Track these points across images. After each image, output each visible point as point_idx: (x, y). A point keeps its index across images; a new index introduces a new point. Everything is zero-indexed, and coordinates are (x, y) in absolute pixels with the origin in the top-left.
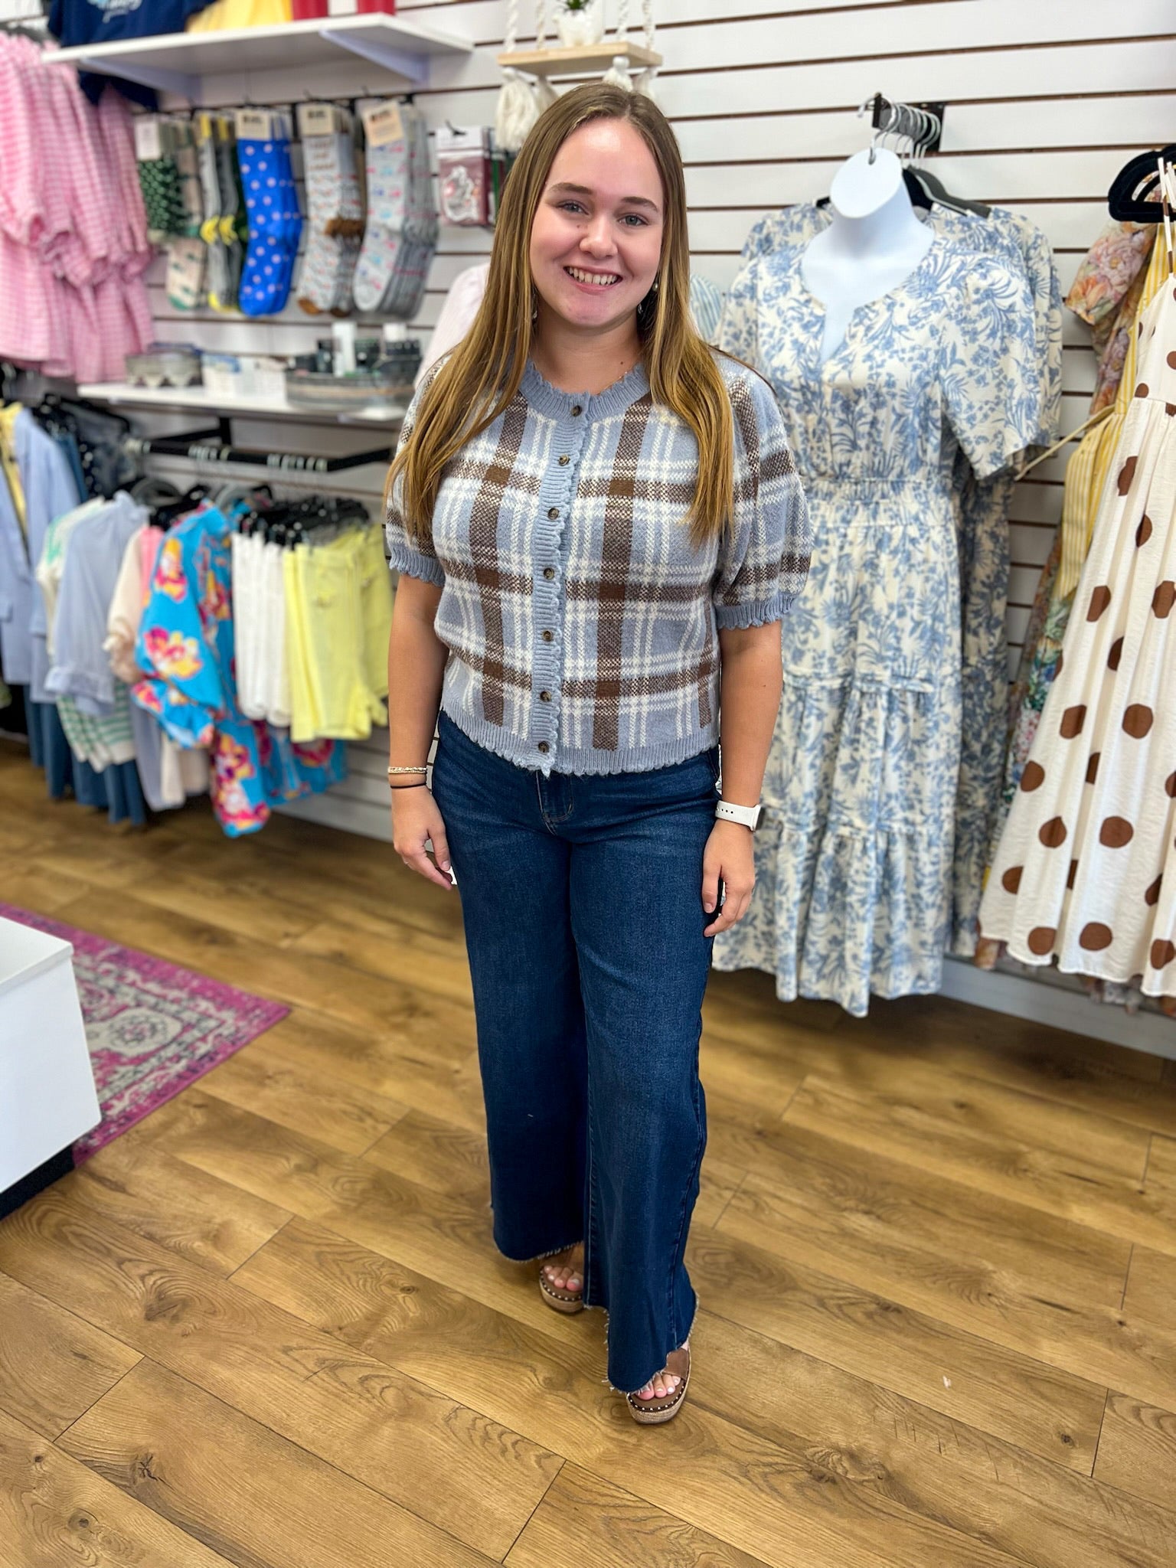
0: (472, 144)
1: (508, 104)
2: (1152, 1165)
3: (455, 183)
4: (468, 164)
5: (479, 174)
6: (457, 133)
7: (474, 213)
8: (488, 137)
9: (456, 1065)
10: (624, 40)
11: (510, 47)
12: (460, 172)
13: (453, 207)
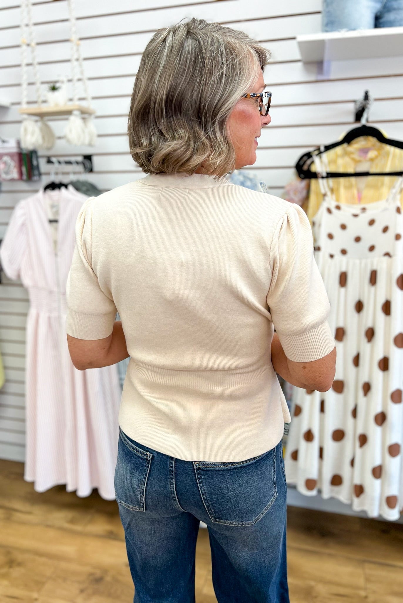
0: (11, 146)
1: (26, 130)
2: (368, 580)
3: (5, 163)
4: (11, 155)
5: (16, 158)
6: (4, 142)
7: (15, 174)
8: (19, 143)
9: (35, 595)
10: (77, 103)
11: (24, 106)
12: (6, 159)
13: (7, 173)
